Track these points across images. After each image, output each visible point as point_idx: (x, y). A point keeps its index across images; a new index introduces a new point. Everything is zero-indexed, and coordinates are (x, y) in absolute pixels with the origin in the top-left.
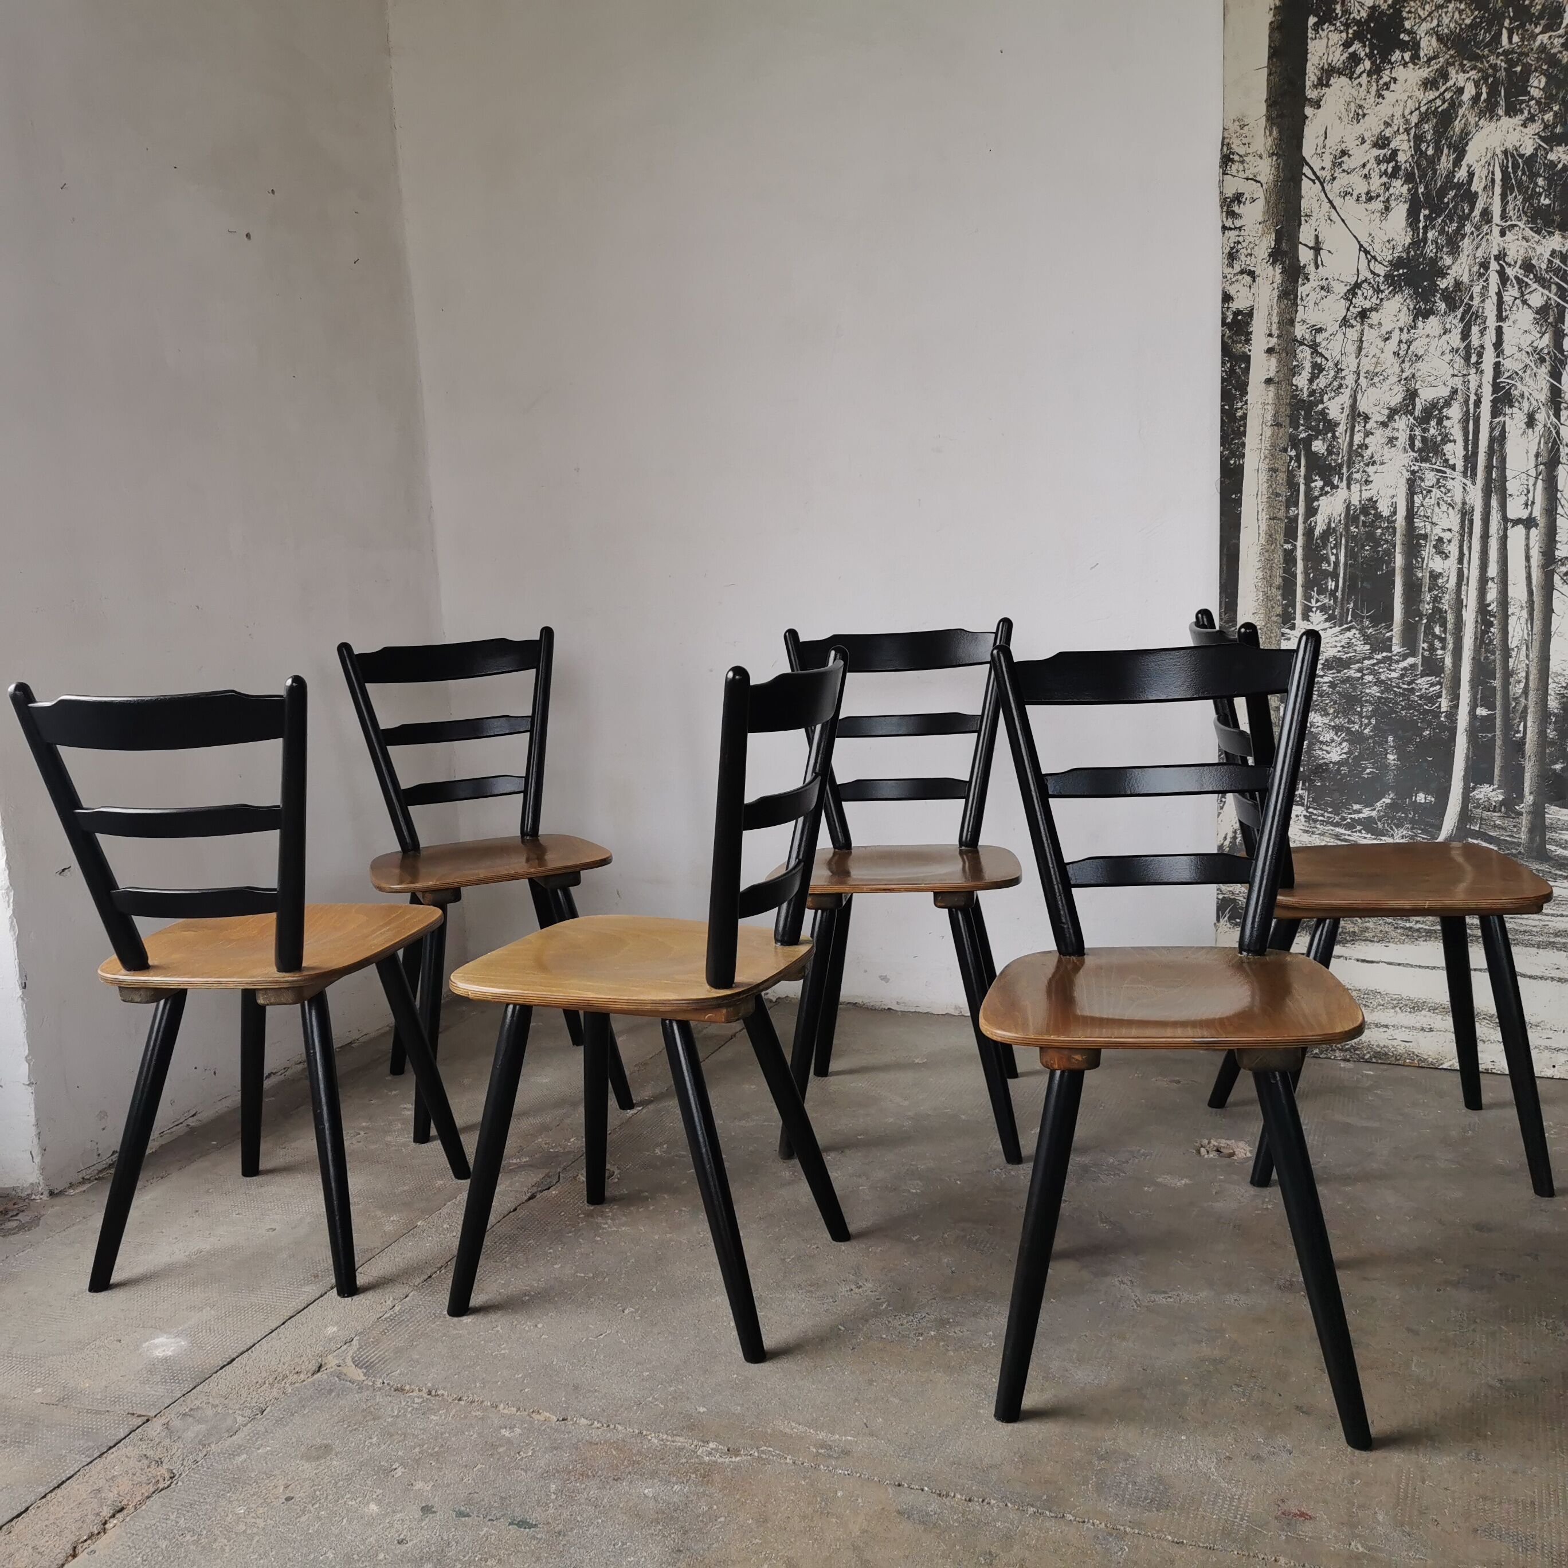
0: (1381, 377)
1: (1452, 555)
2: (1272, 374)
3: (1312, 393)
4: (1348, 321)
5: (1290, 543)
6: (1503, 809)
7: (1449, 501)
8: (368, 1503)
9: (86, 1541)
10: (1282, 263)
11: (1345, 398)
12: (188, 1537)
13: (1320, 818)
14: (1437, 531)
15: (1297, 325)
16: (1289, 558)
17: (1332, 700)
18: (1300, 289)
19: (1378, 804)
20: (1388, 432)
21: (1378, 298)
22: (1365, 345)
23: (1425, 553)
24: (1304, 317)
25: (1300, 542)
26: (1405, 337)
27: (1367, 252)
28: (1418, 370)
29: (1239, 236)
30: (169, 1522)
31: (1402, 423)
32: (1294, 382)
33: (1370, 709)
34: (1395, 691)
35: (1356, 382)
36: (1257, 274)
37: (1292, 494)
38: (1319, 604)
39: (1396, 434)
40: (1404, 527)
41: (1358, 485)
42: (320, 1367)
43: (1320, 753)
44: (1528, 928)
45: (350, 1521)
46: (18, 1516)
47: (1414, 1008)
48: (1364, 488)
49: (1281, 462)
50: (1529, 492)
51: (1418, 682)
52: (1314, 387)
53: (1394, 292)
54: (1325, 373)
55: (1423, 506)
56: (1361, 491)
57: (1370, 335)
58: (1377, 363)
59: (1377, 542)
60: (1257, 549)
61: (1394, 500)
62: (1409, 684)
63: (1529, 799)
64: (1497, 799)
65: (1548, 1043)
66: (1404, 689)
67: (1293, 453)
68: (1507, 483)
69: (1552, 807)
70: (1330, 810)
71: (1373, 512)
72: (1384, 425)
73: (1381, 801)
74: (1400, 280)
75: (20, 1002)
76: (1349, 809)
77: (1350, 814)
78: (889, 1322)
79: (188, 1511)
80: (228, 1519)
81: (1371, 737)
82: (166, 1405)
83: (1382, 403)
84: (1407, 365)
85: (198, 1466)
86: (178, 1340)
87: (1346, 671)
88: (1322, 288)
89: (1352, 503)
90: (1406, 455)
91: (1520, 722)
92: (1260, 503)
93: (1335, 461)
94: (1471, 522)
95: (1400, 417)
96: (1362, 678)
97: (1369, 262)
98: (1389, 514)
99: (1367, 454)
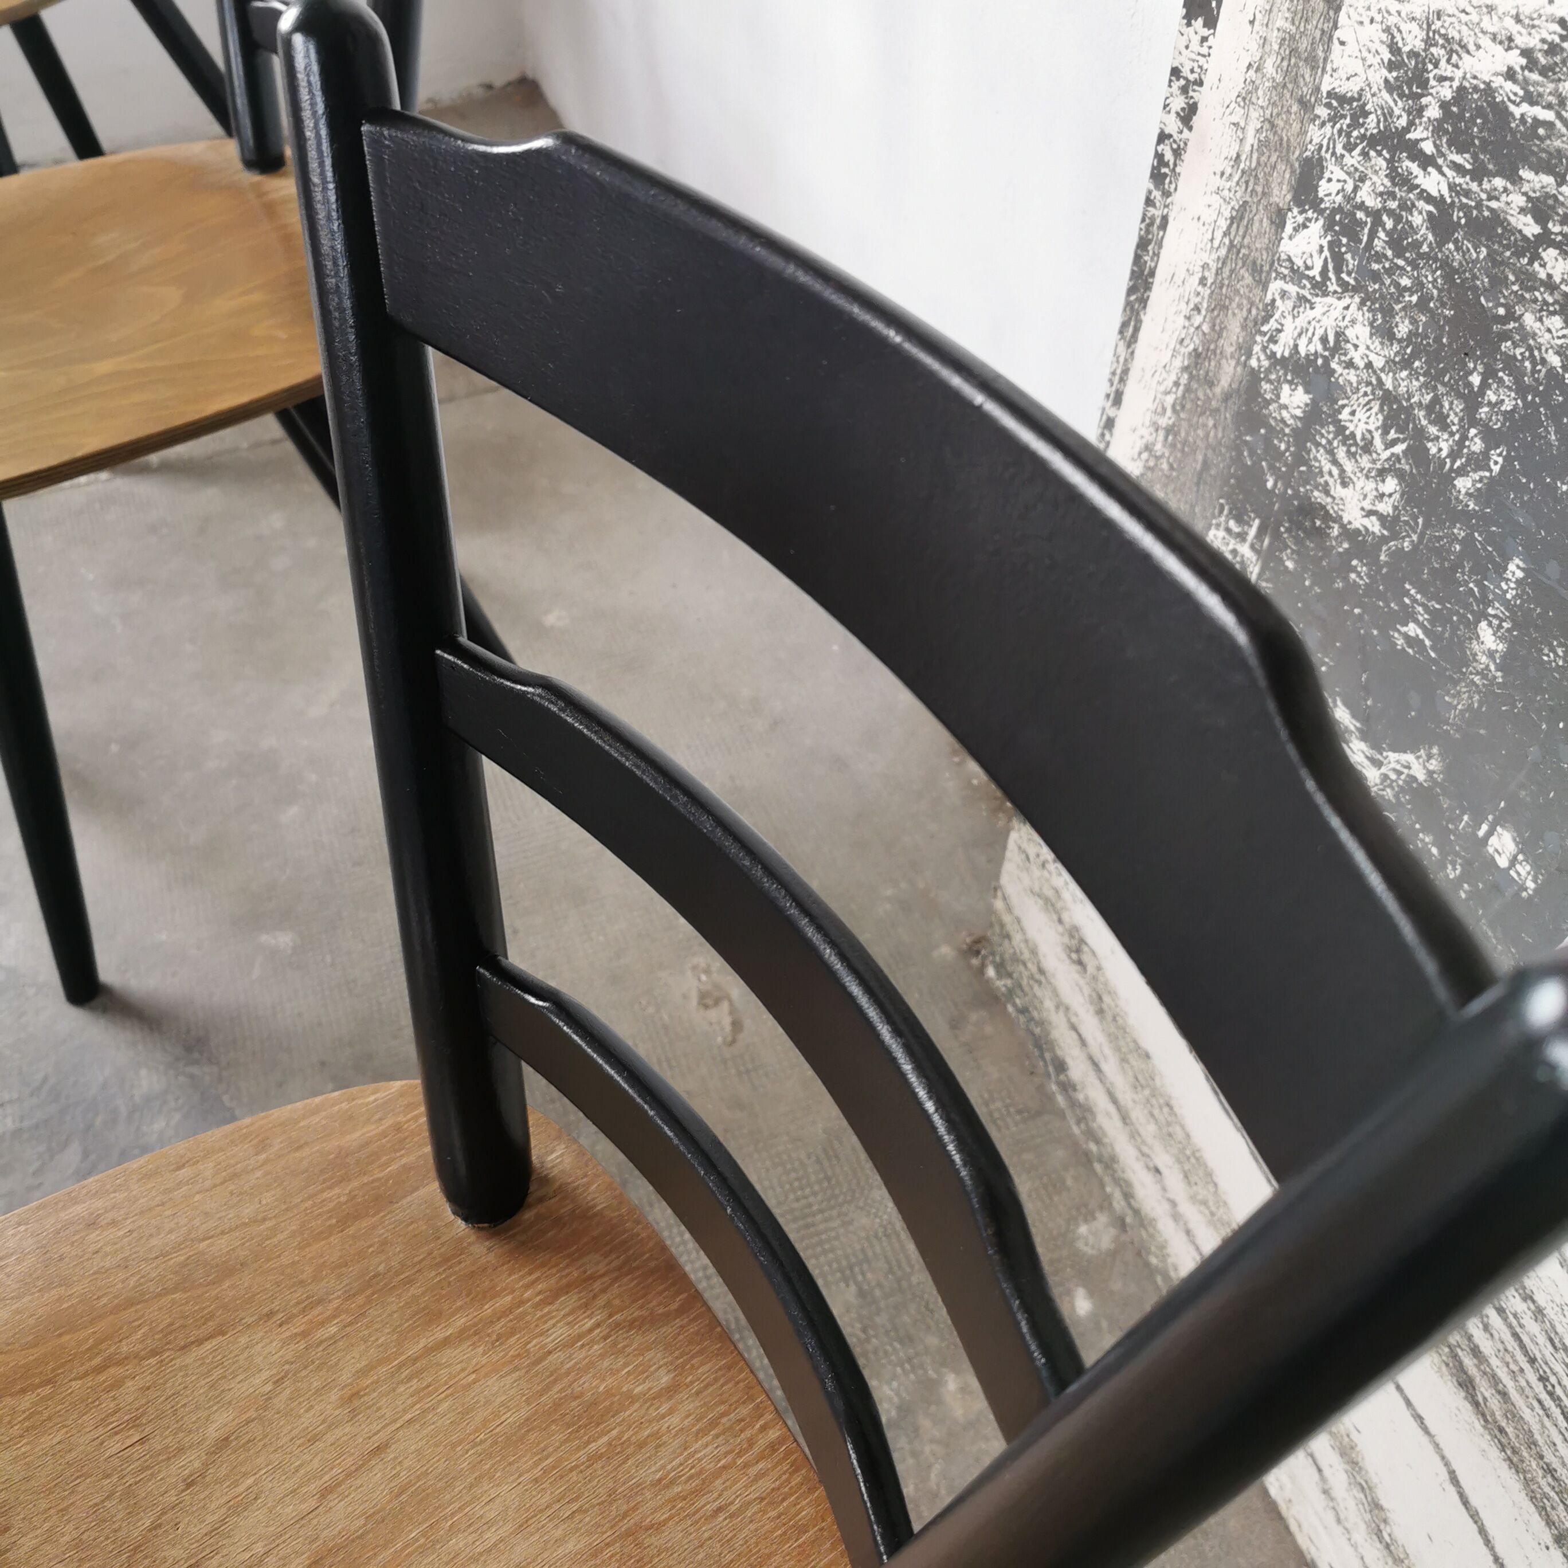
19: (1392, 756)
33: (1507, 406)
43: (1327, 466)
73: (1404, 757)
81: (1465, 516)
87: (1499, 182)
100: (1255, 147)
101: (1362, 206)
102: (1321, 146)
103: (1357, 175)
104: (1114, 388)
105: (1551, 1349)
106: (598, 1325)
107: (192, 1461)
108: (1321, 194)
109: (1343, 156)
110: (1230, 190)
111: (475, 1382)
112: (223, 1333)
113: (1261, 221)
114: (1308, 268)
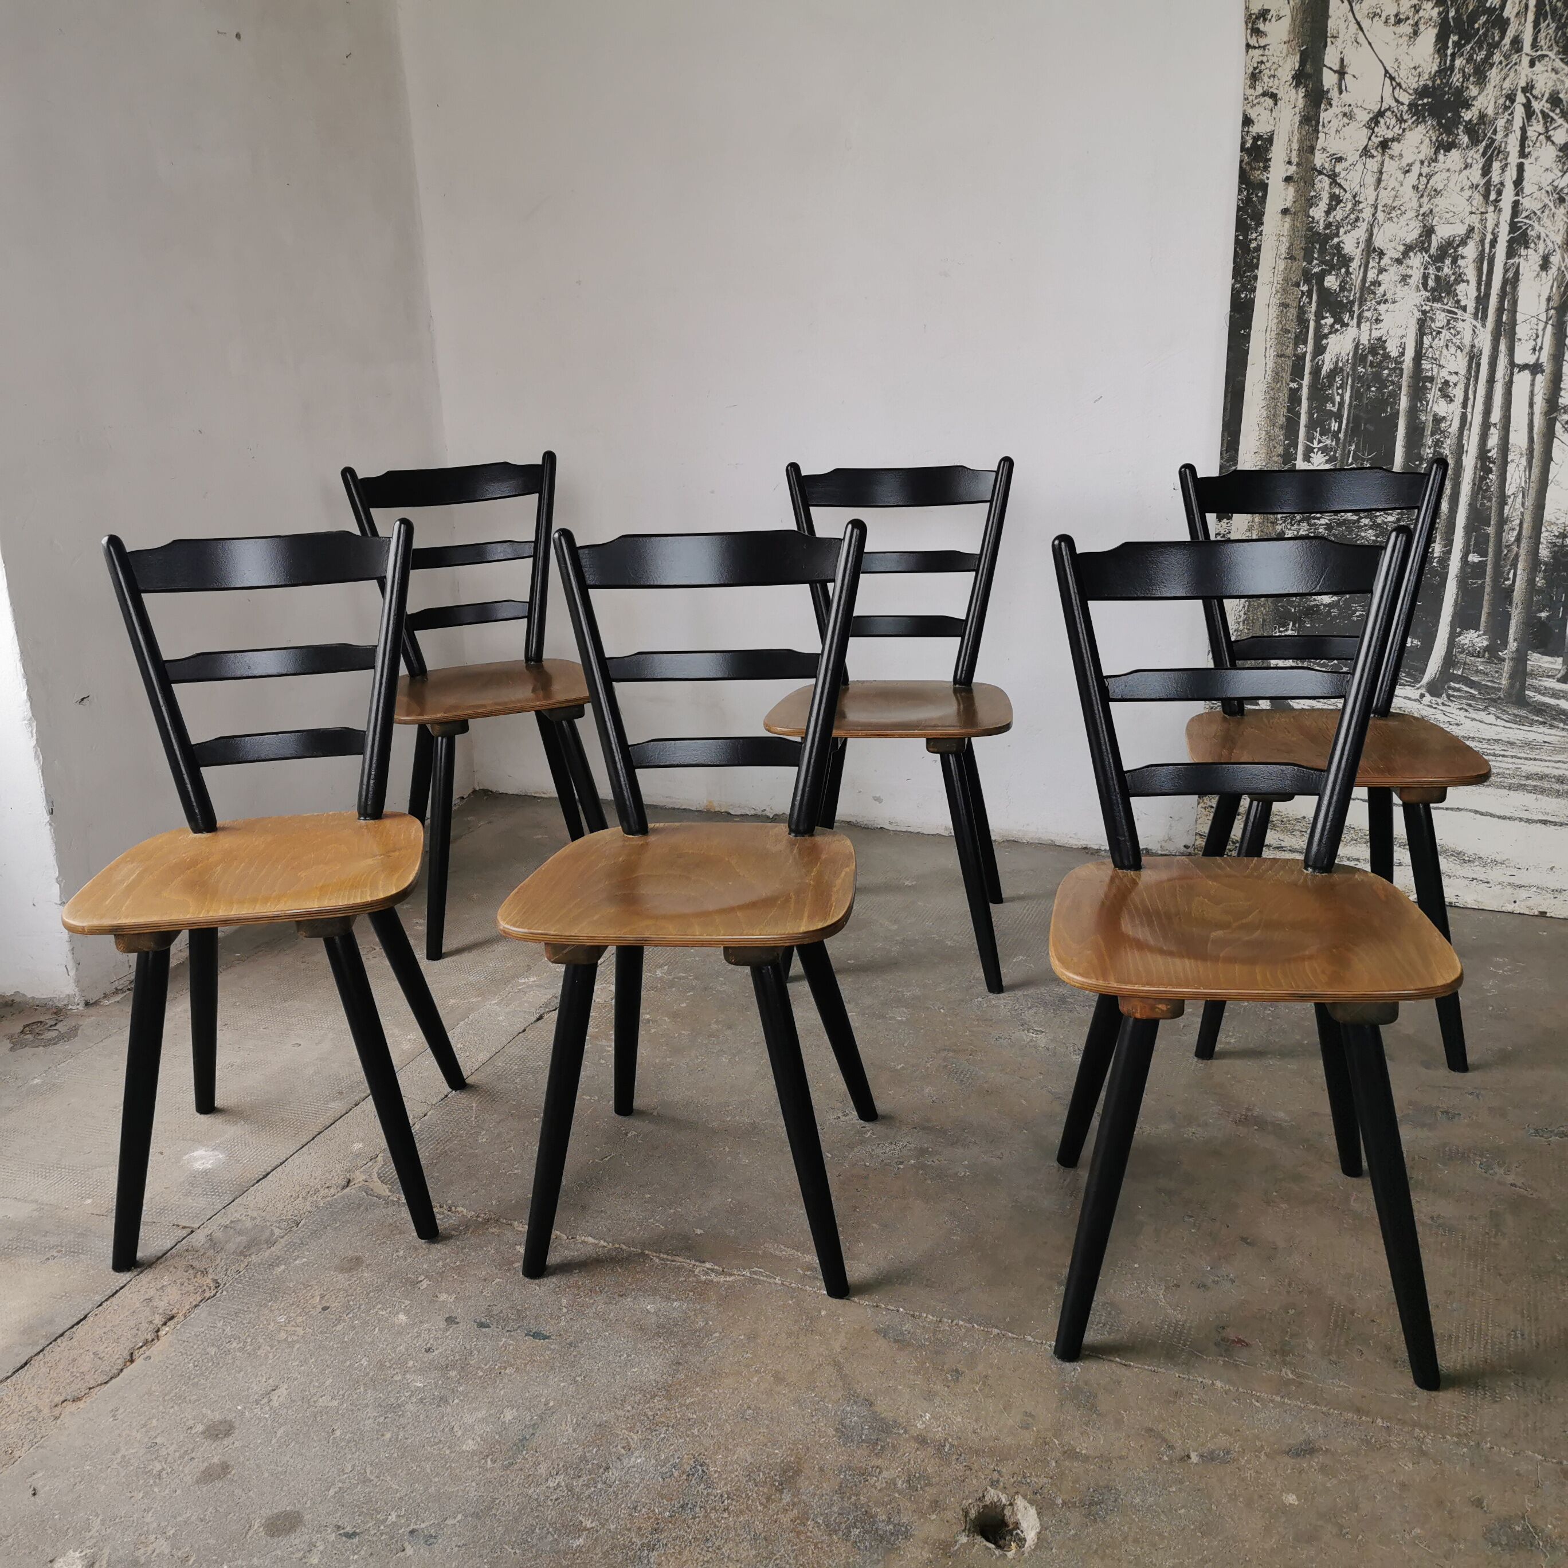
0: (1399, 212)
1: (1456, 400)
2: (1288, 204)
3: (1328, 226)
4: (1369, 151)
5: (1296, 381)
6: (1487, 655)
7: (1458, 344)
8: (398, 1313)
9: (141, 1347)
10: (1306, 86)
11: (1361, 232)
12: (235, 1344)
14: (1444, 374)
15: (1317, 153)
16: (1294, 397)
18: (1322, 115)
20: (1402, 270)
21: (1400, 127)
22: (1384, 177)
23: (1430, 396)
24: (1325, 145)
25: (1306, 381)
26: (1425, 170)
27: (1392, 79)
28: (1436, 205)
29: (1263, 55)
30: (216, 1330)
31: (1416, 261)
32: (1311, 214)
35: (1373, 215)
36: (1279, 96)
37: (1301, 331)
38: (1321, 445)
39: (1410, 272)
40: (1411, 370)
41: (1368, 323)
42: (349, 1182)
44: (1500, 771)
45: (381, 1331)
46: (78, 1323)
48: (1374, 327)
49: (1292, 297)
50: (1537, 336)
52: (1331, 220)
53: (1417, 123)
54: (1342, 205)
55: (1431, 347)
56: (1371, 330)
57: (1390, 166)
58: (1396, 196)
59: (1383, 383)
60: (1263, 387)
61: (1403, 341)
63: (1513, 645)
64: (1480, 645)
65: (1512, 880)
67: (1305, 288)
68: (1517, 327)
69: (1535, 654)
71: (1381, 352)
72: (1399, 261)
74: (1424, 109)
75: (48, 827)
78: (873, 1150)
79: (233, 1320)
80: (270, 1327)
82: (208, 1217)
83: (1398, 238)
84: (1425, 200)
85: (240, 1276)
86: (217, 1153)
88: (1345, 115)
89: (1361, 342)
90: (1418, 294)
91: (1510, 570)
92: (1268, 339)
93: (1347, 297)
94: (1478, 365)
95: (1416, 254)
96: (1358, 521)
97: (1394, 89)
98: (1397, 354)
99: (1380, 291)
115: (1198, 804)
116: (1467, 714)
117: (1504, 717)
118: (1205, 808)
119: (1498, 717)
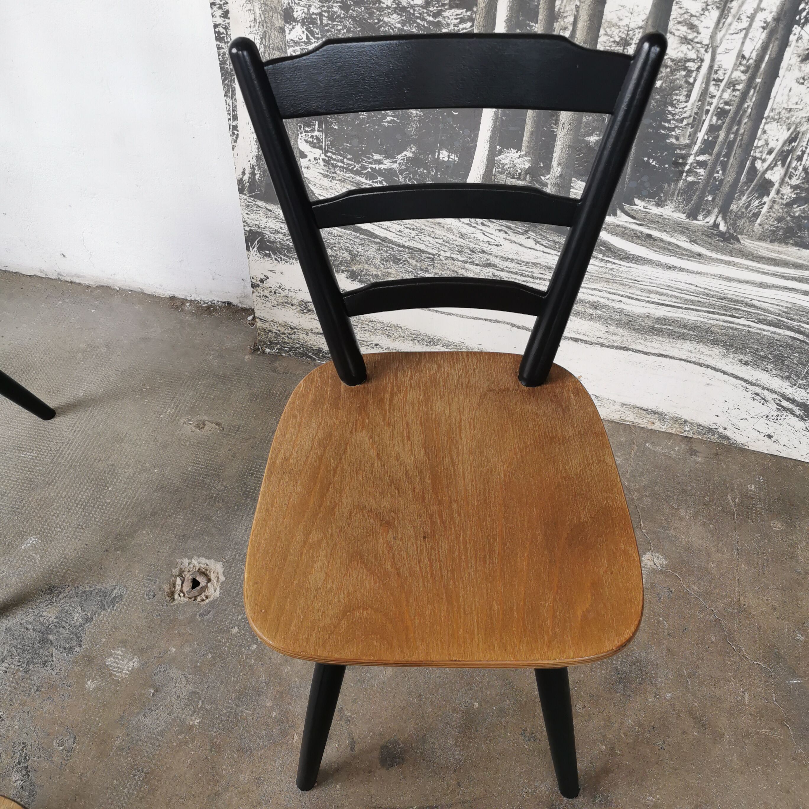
6: (528, 178)
13: (340, 164)
17: (345, 26)
19: (399, 156)
34: (419, 24)
47: (430, 342)
51: (445, 14)
62: (436, 15)
63: (556, 170)
64: (522, 166)
66: (429, 22)
69: (580, 182)
70: (349, 157)
73: (403, 154)
76: (369, 158)
77: (371, 163)
100: (261, 13)
101: (313, 14)
102: (289, 3)
103: (307, 6)
104: (231, 115)
105: (519, 265)
106: (411, 372)
107: (377, 463)
108: (295, 16)
109: (299, 3)
110: (256, 30)
111: (406, 399)
112: (347, 443)
113: (275, 34)
114: (300, 39)
115: (253, 293)
116: (507, 236)
117: (544, 243)
118: (260, 297)
119: (537, 242)
